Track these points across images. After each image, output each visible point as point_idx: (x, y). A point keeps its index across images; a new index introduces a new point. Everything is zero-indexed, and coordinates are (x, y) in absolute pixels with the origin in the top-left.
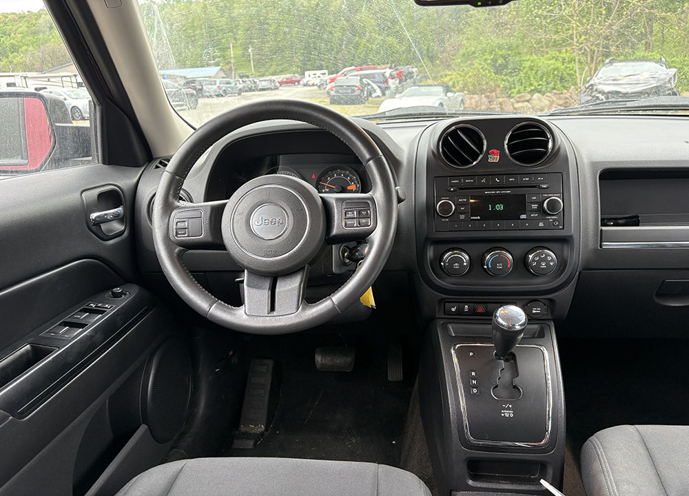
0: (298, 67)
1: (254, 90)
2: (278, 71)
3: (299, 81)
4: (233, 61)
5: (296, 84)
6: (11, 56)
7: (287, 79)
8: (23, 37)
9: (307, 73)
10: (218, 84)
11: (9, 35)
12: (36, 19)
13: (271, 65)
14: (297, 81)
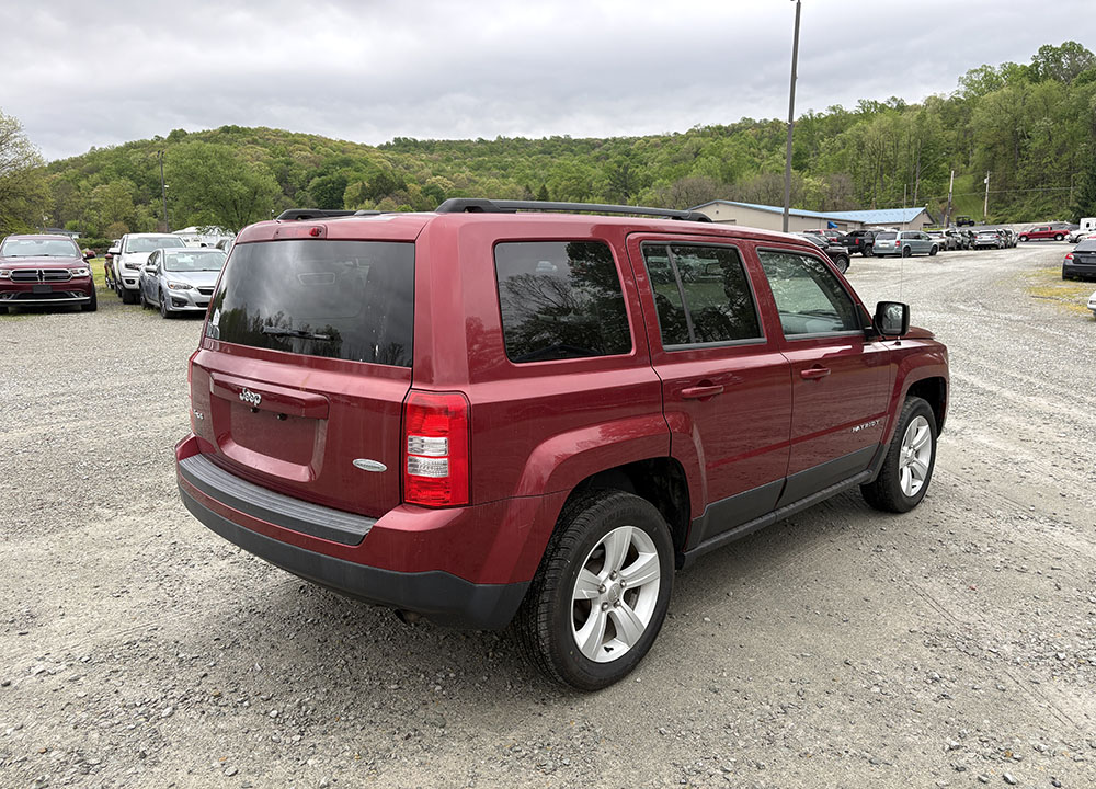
0: (1072, 209)
1: (967, 248)
2: (1033, 214)
3: (1063, 235)
4: (950, 198)
5: (1059, 238)
6: (642, 191)
7: (1041, 229)
8: (661, 167)
9: (1084, 221)
10: (898, 238)
11: (646, 164)
12: (682, 143)
13: (1022, 206)
14: (1059, 234)
